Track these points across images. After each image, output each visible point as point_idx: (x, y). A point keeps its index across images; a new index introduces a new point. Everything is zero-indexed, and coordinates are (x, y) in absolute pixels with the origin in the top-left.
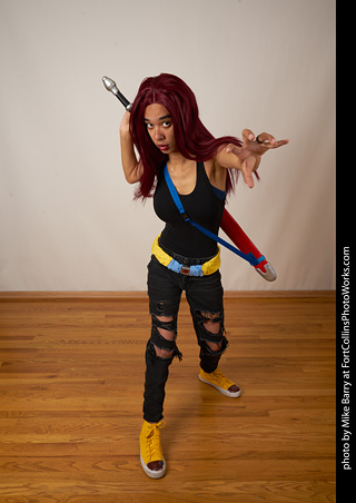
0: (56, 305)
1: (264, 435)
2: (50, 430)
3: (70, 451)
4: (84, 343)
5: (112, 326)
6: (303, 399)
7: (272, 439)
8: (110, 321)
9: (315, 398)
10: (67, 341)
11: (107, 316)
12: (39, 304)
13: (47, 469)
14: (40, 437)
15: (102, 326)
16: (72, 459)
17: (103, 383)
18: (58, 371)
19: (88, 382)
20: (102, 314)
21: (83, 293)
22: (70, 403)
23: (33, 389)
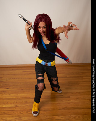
0: (9, 69)
1: (69, 103)
2: (7, 103)
3: (14, 109)
4: (17, 79)
5: (25, 74)
6: (79, 93)
7: (71, 104)
8: (24, 73)
9: (83, 92)
10: (12, 78)
11: (23, 71)
12: (4, 69)
13: (7, 114)
14: (5, 105)
15: (22, 74)
16: (14, 111)
17: (22, 90)
18: (9, 87)
19: (18, 90)
20: (22, 71)
21: (16, 65)
22: (13, 96)
23: (2, 92)
